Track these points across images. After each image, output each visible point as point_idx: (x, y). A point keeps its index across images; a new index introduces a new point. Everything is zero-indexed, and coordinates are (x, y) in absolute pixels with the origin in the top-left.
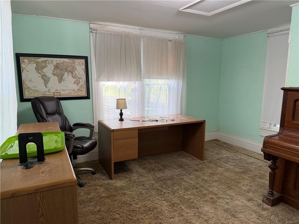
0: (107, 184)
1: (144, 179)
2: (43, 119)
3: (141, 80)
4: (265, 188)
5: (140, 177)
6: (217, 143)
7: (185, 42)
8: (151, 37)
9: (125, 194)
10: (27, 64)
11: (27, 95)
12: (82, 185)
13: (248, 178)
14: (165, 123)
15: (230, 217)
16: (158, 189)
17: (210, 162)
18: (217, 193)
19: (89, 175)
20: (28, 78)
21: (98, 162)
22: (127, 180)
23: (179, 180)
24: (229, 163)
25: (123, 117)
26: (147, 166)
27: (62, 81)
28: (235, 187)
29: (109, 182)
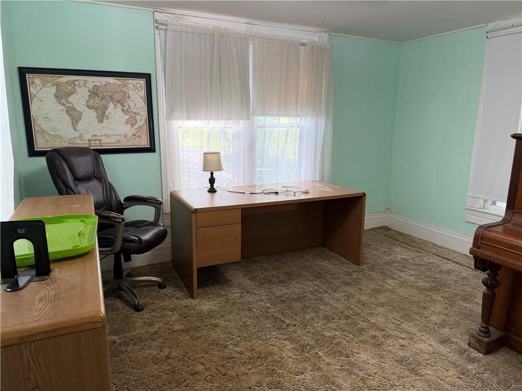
0: (185, 306)
1: (251, 299)
2: (67, 189)
3: (248, 118)
4: (474, 320)
5: (245, 294)
6: (386, 233)
7: (332, 48)
8: (268, 37)
9: (216, 326)
10: (38, 88)
11: (41, 144)
12: (140, 308)
13: (442, 299)
14: (291, 198)
15: (407, 373)
16: (276, 317)
17: (372, 269)
18: (383, 326)
19: (154, 290)
20: (42, 113)
21: (171, 265)
22: (222, 300)
23: (315, 301)
24: (406, 270)
25: (215, 186)
26: (257, 275)
27: (105, 118)
28: (418, 317)
29: (189, 304)
